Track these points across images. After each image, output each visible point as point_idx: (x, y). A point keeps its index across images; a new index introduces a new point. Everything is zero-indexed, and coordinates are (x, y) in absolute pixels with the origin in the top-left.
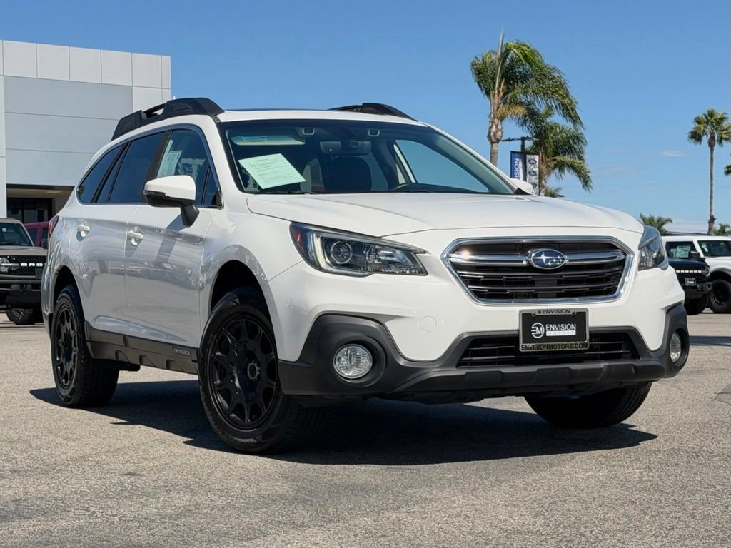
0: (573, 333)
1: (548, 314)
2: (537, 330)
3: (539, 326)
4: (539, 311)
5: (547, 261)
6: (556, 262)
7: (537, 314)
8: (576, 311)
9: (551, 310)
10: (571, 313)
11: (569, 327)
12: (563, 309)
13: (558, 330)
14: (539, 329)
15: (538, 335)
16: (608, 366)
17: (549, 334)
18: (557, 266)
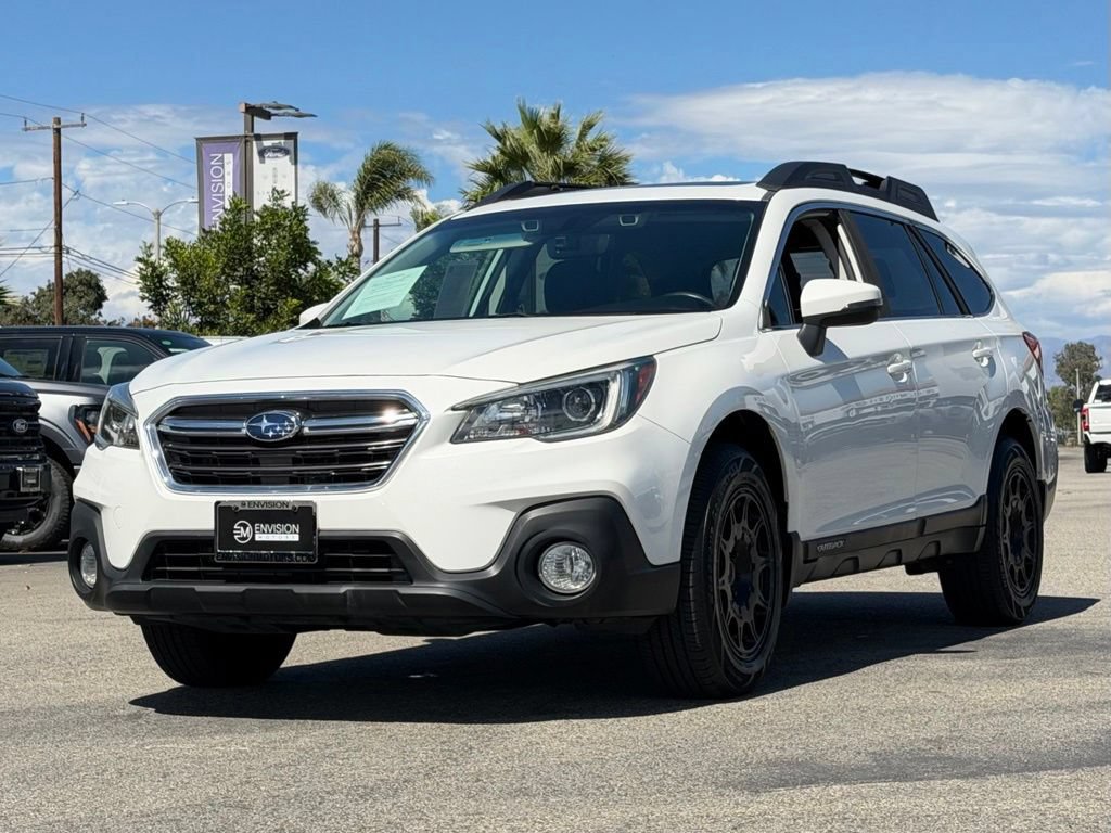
0: (296, 538)
1: (256, 508)
2: (242, 532)
3: (245, 526)
4: (243, 503)
5: (267, 429)
6: (281, 431)
7: (240, 508)
8: (297, 506)
9: (259, 502)
10: (290, 508)
11: (288, 529)
12: (279, 502)
13: (273, 532)
14: (245, 530)
15: (243, 539)
16: (353, 591)
17: (259, 537)
18: (281, 436)
